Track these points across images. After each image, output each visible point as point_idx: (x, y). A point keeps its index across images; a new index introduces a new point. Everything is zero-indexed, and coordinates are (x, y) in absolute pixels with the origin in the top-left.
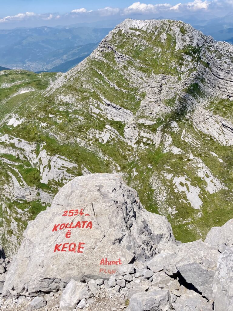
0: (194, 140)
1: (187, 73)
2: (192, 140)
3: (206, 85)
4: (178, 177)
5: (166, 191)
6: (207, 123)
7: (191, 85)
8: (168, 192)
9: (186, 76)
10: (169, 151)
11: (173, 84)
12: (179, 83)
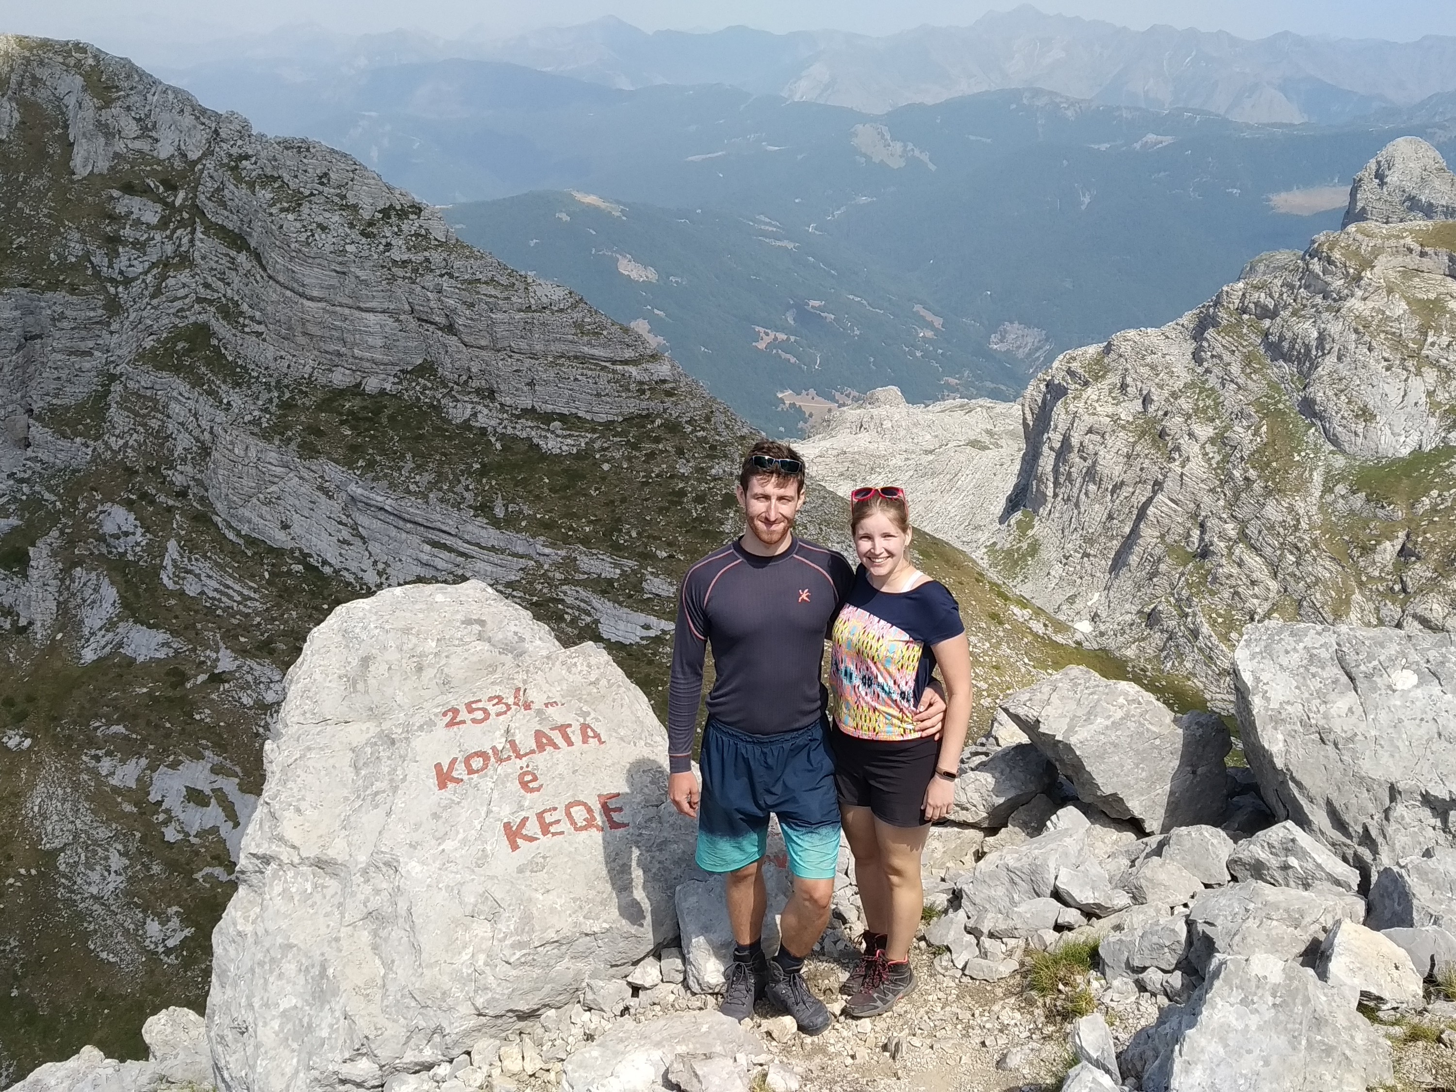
0: (230, 582)
1: (149, 278)
2: (221, 583)
3: (247, 330)
4: (174, 766)
5: (120, 847)
6: (279, 498)
7: (177, 335)
8: (132, 849)
9: (146, 293)
10: (108, 649)
11: (84, 333)
12: (115, 327)
